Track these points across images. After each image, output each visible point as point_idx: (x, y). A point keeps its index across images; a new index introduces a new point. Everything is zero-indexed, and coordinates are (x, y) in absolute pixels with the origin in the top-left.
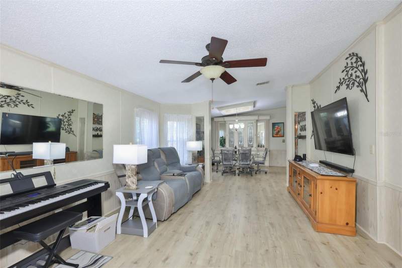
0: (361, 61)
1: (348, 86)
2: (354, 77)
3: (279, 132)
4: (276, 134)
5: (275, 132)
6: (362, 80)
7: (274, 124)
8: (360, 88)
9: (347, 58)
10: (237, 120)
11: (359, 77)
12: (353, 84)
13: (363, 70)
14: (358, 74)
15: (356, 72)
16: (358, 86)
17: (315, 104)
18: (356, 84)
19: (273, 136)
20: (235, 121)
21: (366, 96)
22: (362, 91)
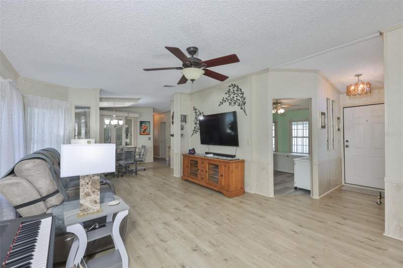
0: (241, 91)
1: (230, 104)
2: (235, 99)
3: (145, 130)
4: (143, 133)
5: (142, 130)
6: (241, 102)
7: (141, 123)
8: (240, 107)
9: (230, 86)
10: (114, 116)
11: (239, 100)
12: (235, 103)
13: (242, 97)
14: (238, 98)
15: (237, 96)
16: (239, 105)
17: (197, 111)
18: (237, 104)
19: (141, 134)
20: (113, 116)
21: (245, 112)
22: (242, 108)
